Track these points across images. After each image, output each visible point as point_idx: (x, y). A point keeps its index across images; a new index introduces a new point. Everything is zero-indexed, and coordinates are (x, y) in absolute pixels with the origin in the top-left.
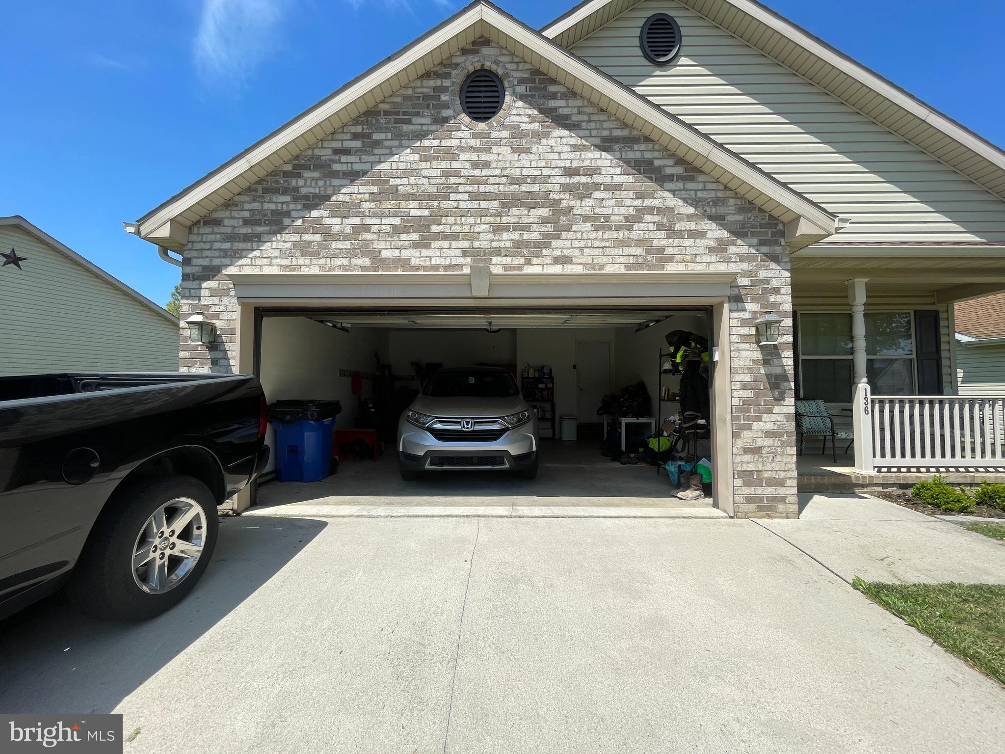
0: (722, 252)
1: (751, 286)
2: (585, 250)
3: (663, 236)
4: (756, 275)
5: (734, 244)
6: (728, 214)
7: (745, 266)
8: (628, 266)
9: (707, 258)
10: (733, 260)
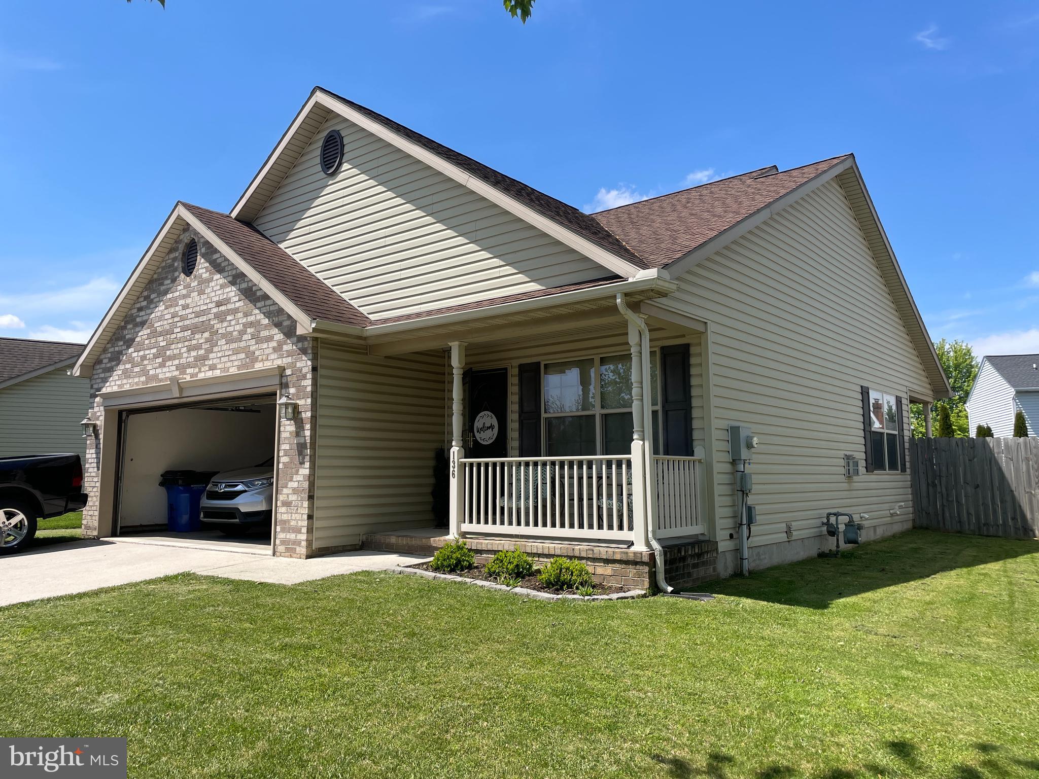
0: (280, 351)
1: (292, 374)
2: (222, 358)
3: (254, 343)
4: (295, 366)
5: (286, 344)
6: (284, 321)
7: (289, 360)
8: (239, 368)
9: (272, 357)
10: (285, 355)
